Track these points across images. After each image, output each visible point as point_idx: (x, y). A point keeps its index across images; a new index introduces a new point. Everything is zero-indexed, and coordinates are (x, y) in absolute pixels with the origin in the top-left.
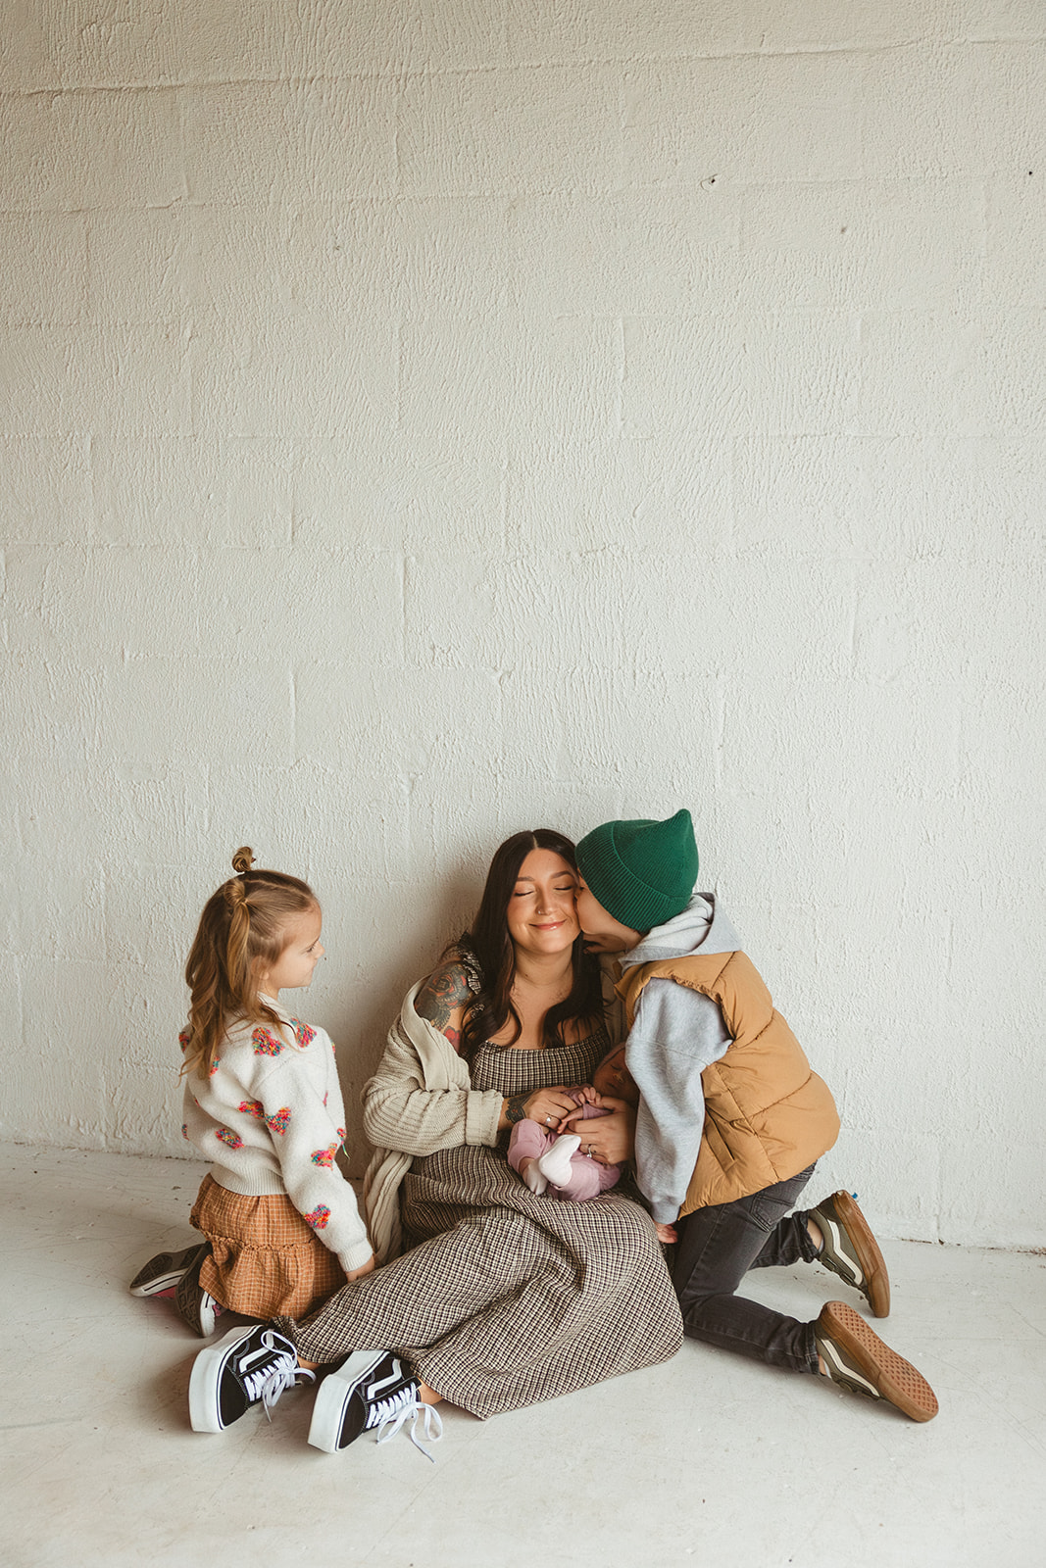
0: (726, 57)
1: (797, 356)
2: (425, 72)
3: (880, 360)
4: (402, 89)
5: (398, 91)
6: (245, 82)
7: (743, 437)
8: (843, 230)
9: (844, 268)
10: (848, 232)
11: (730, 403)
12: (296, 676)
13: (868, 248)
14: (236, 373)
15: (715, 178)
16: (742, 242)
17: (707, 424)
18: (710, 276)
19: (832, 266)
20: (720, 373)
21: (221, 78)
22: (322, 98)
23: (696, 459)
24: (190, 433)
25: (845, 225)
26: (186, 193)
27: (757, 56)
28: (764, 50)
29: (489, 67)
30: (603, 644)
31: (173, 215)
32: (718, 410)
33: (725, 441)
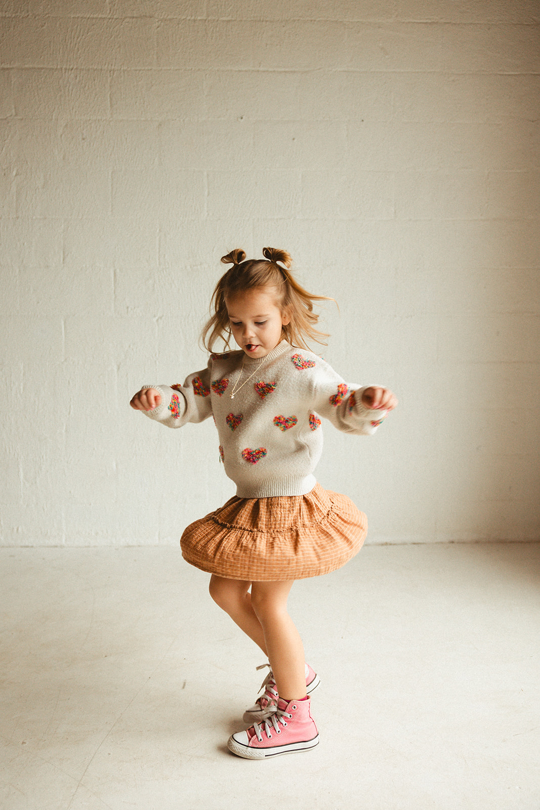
0: (246, 71)
2: (122, 69)
4: (112, 75)
5: (110, 76)
6: (42, 69)
8: (294, 139)
10: (295, 140)
12: (65, 323)
14: (37, 190)
15: (244, 117)
16: (254, 142)
19: (289, 153)
20: (247, 194)
21: (31, 66)
22: (76, 76)
24: (15, 216)
25: (294, 137)
26: (14, 114)
27: (258, 71)
28: (261, 69)
29: (150, 68)
31: (8, 123)
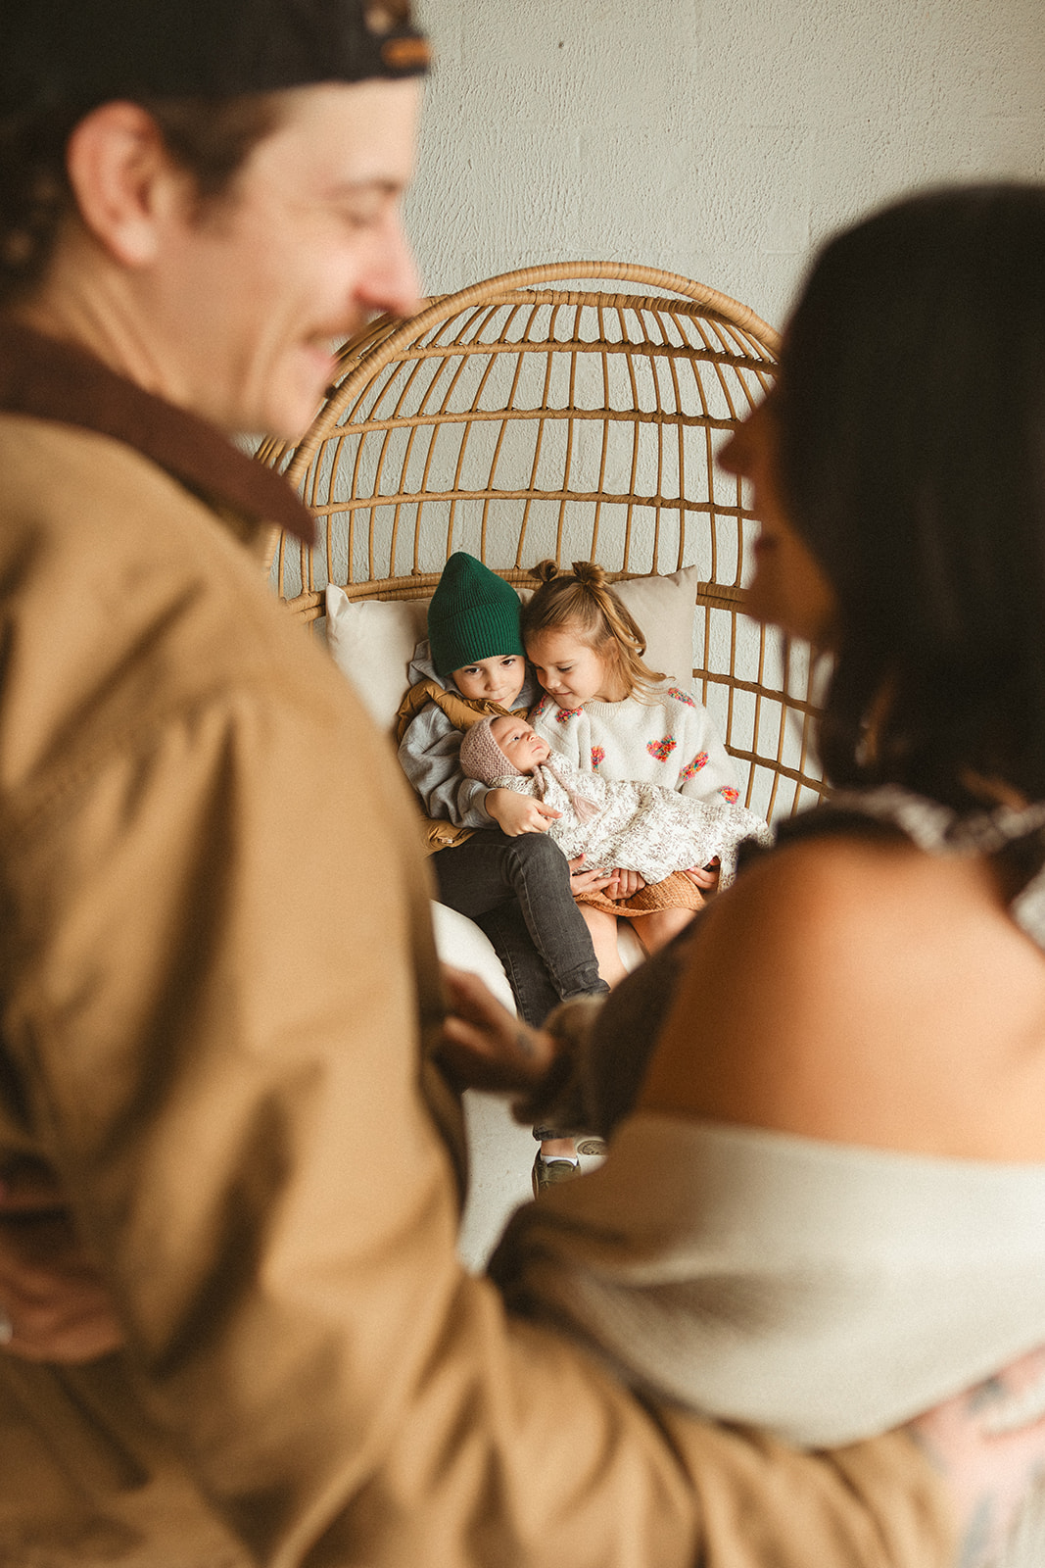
1: (520, 172)
3: (599, 177)
7: (471, 251)
8: (561, 45)
9: (563, 82)
10: (566, 47)
11: (458, 219)
13: (585, 64)
16: (464, 56)
17: (437, 241)
18: (434, 91)
19: (550, 82)
20: (447, 189)
23: (428, 274)
25: (562, 40)
30: (348, 453)
32: (446, 225)
33: (454, 257)
